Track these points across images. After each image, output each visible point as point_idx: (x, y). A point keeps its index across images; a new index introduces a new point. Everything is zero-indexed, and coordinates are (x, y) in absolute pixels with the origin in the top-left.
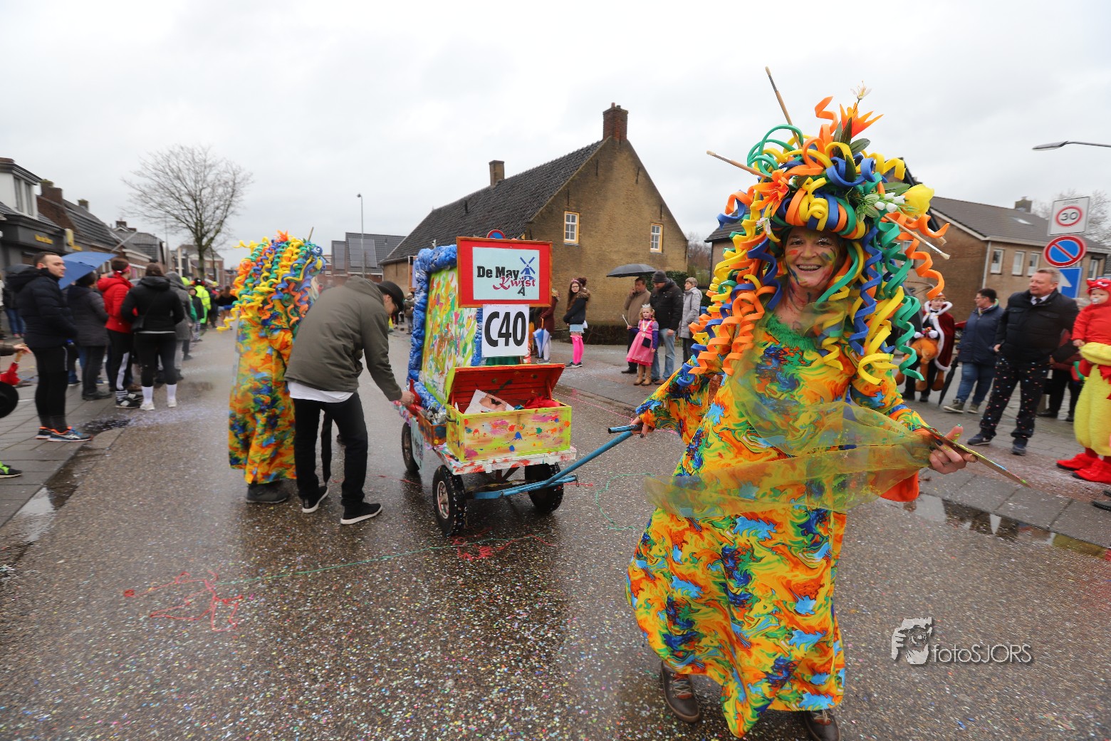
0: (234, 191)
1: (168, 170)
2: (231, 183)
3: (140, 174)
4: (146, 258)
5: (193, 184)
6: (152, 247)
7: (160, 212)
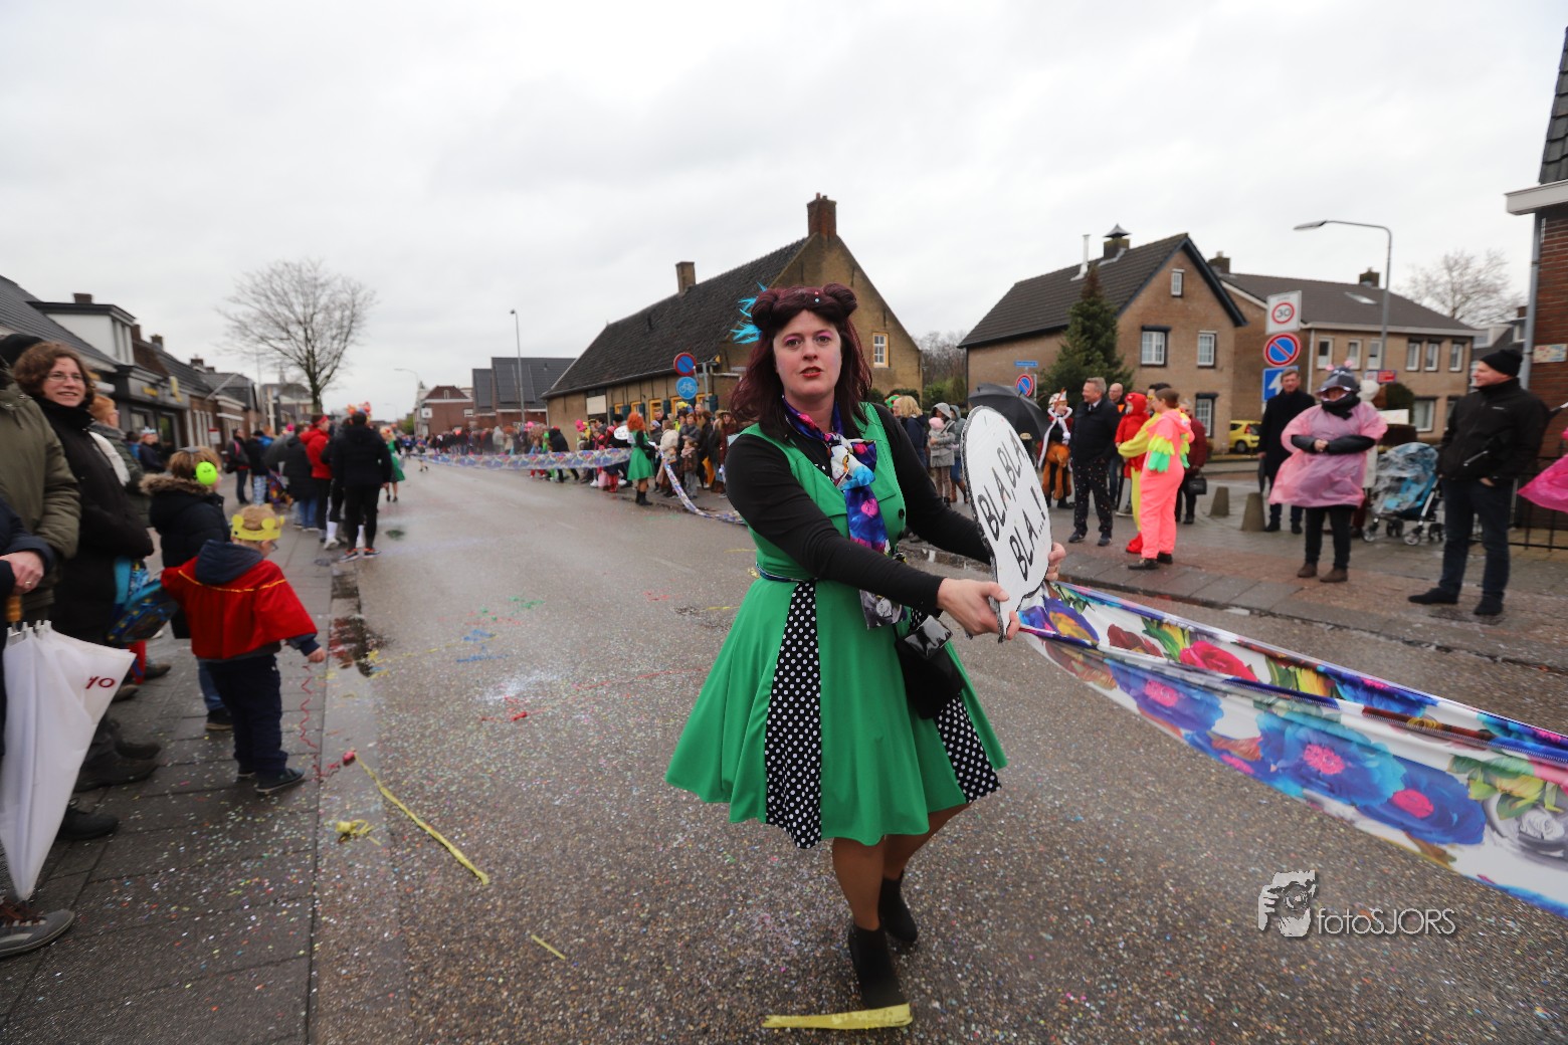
0: (353, 315)
2: (350, 306)
6: (242, 390)
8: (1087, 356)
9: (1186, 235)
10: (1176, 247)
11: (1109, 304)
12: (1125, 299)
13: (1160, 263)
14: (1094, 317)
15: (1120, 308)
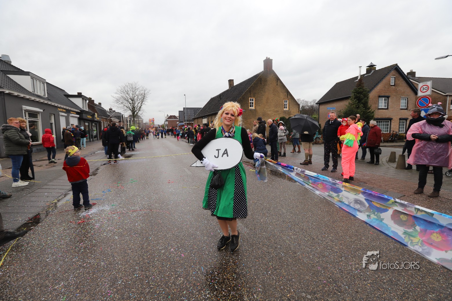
0: (144, 97)
1: (125, 91)
2: (143, 94)
3: (116, 93)
4: (117, 120)
5: (131, 95)
6: (119, 116)
7: (122, 105)
9: (396, 65)
10: (392, 69)
11: (366, 89)
12: (373, 87)
13: (386, 74)
14: (360, 93)
15: (370, 90)
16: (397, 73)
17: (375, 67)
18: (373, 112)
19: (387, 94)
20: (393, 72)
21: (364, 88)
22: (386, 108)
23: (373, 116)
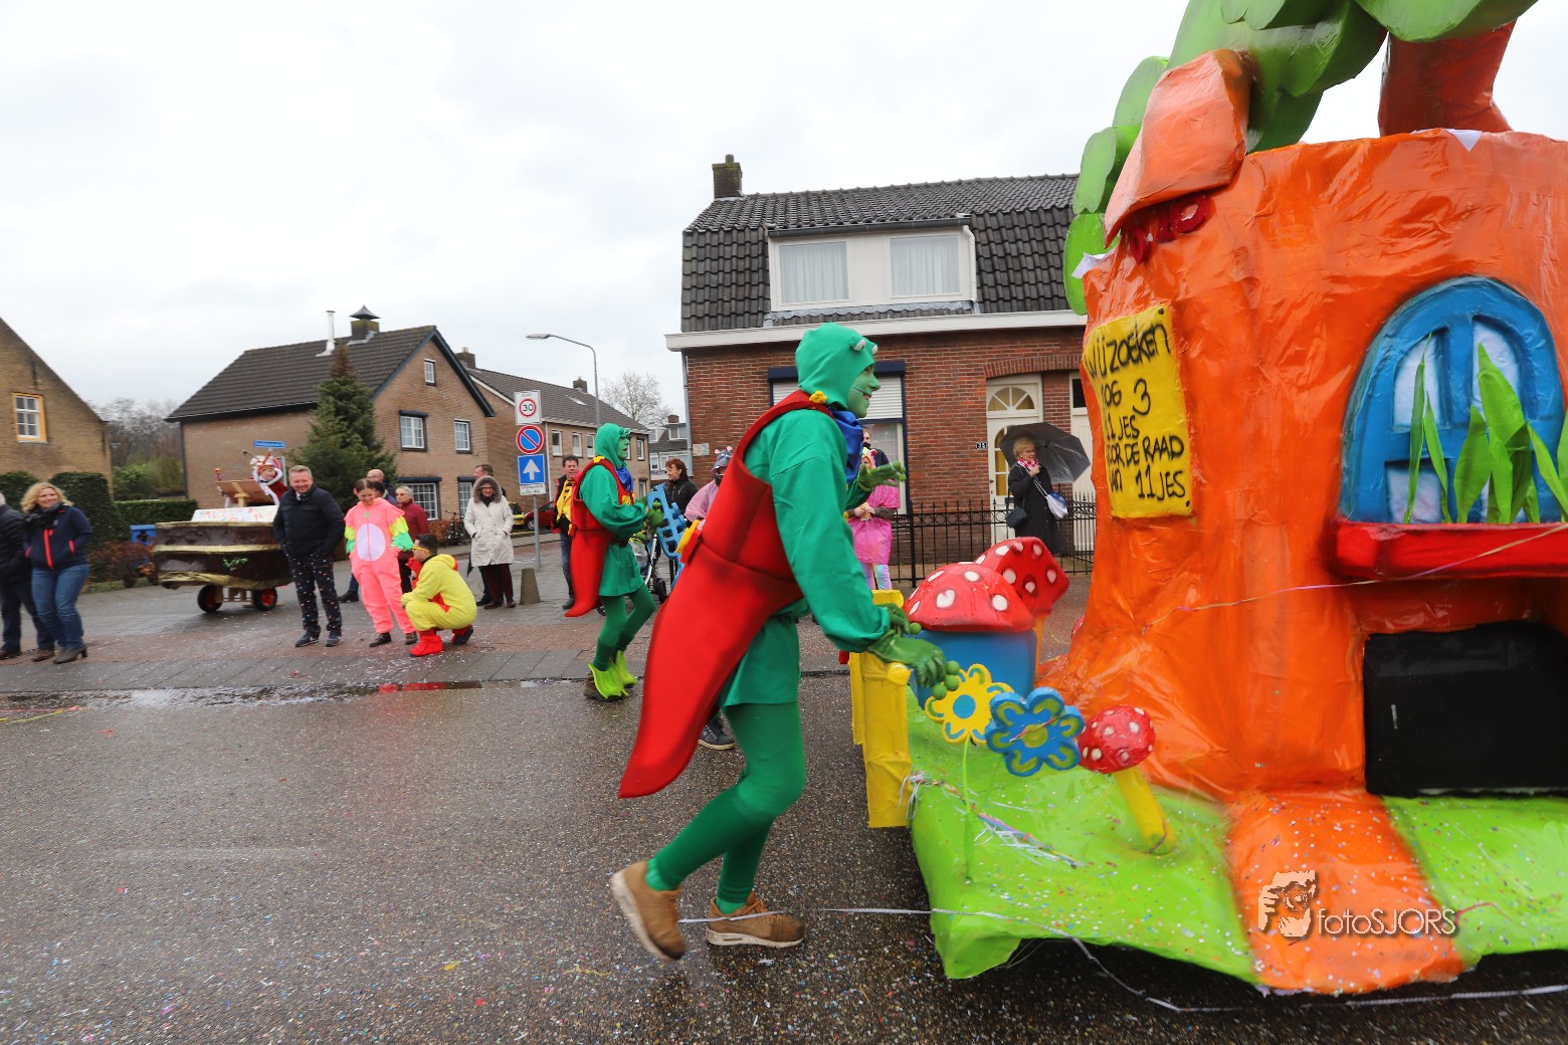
8: (343, 438)
9: (435, 327)
10: (425, 337)
11: (363, 386)
12: (381, 382)
13: (413, 350)
14: (348, 397)
15: (375, 391)
16: (438, 351)
17: (377, 324)
18: (391, 460)
19: (420, 409)
20: (429, 348)
21: (358, 384)
22: (422, 447)
23: (394, 471)
